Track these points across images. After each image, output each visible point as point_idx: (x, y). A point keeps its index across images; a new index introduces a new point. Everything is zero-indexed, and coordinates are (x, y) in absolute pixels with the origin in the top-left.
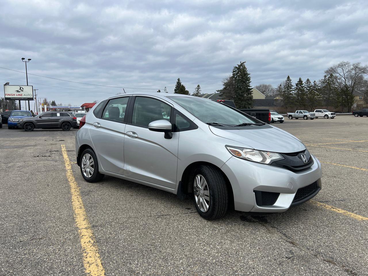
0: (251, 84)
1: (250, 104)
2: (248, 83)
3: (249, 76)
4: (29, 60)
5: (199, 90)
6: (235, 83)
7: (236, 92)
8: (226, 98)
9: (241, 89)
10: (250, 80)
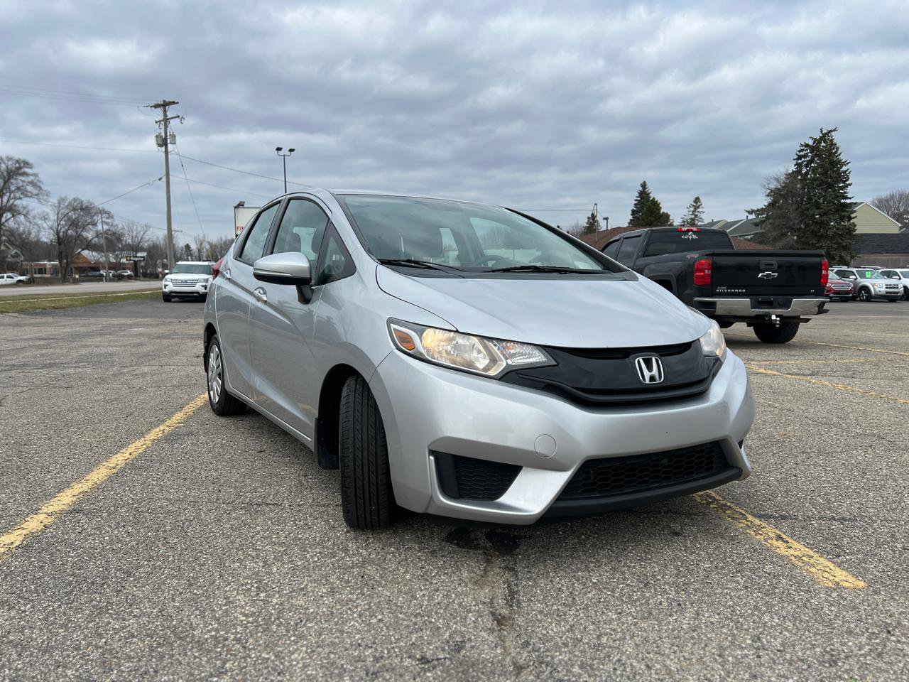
0: (850, 191)
1: (845, 248)
2: (842, 188)
3: (844, 168)
4: (291, 150)
5: (699, 210)
6: (803, 188)
7: (802, 214)
8: (772, 230)
9: (817, 206)
10: (847, 180)
